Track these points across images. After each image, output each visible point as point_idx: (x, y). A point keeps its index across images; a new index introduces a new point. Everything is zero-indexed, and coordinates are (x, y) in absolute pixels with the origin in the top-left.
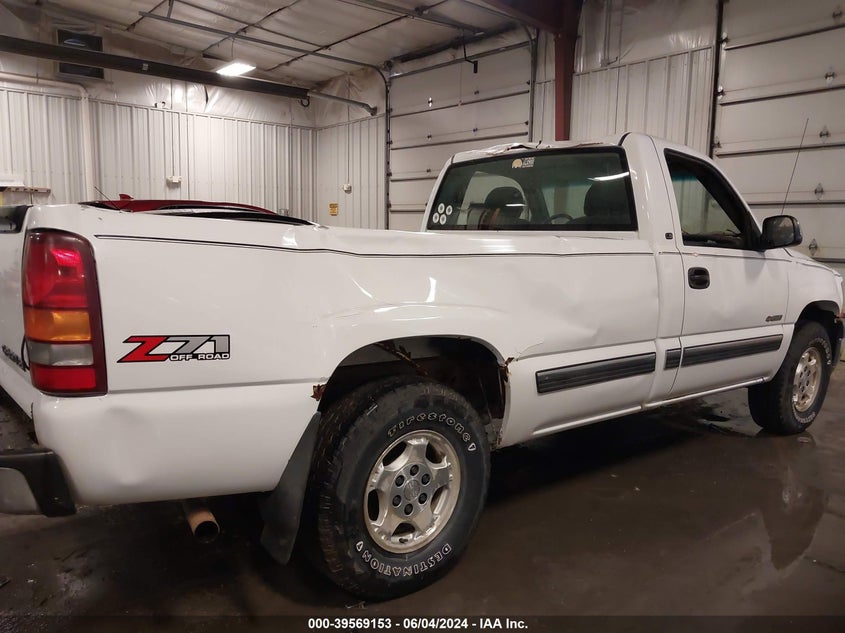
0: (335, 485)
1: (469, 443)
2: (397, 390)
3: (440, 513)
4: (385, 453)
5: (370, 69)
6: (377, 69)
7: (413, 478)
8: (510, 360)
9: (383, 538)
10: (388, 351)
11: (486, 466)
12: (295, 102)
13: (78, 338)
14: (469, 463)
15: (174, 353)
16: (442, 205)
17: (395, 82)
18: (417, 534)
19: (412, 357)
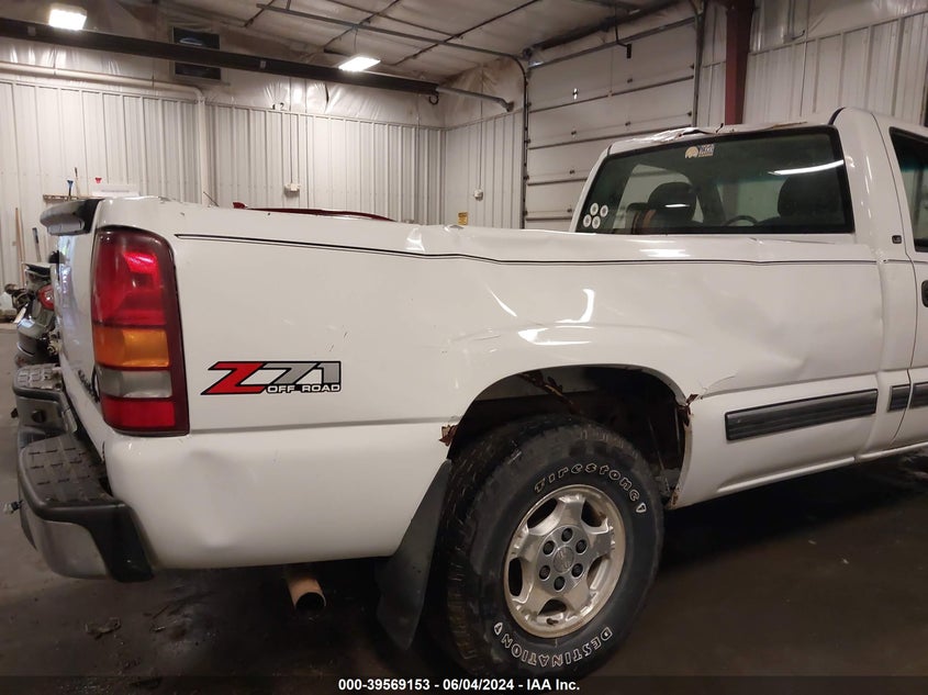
0: (469, 552)
1: (638, 502)
2: (547, 433)
3: (599, 589)
4: (530, 513)
5: (507, 59)
6: (515, 58)
7: (565, 544)
8: (693, 397)
9: (527, 618)
10: (534, 382)
11: (658, 533)
12: (423, 99)
13: (154, 364)
14: (636, 528)
15: (272, 384)
16: (595, 205)
17: (535, 72)
18: (569, 613)
19: (564, 390)
